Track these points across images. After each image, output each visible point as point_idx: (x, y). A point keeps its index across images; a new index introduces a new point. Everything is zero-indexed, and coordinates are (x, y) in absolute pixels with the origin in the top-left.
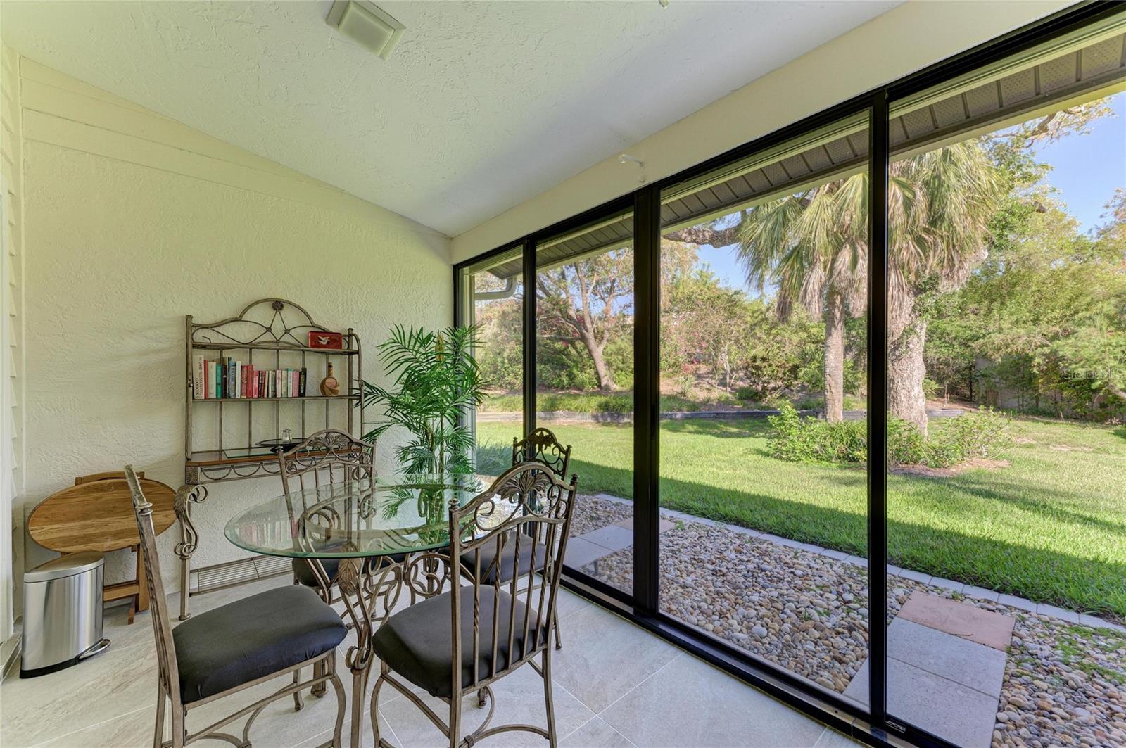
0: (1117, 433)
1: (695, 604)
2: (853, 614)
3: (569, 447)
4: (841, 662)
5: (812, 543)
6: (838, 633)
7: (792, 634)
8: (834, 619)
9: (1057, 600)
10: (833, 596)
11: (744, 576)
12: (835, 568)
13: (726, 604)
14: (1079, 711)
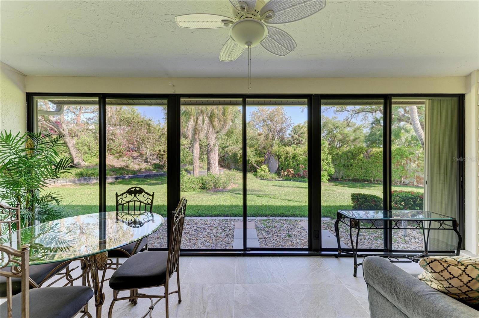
0: (253, 175)
1: (185, 244)
2: (226, 232)
3: (154, 193)
4: (229, 244)
5: (207, 216)
6: (225, 237)
7: (216, 241)
8: (223, 234)
9: (259, 216)
10: (220, 229)
11: (195, 231)
12: (217, 221)
13: (194, 241)
14: (269, 235)
